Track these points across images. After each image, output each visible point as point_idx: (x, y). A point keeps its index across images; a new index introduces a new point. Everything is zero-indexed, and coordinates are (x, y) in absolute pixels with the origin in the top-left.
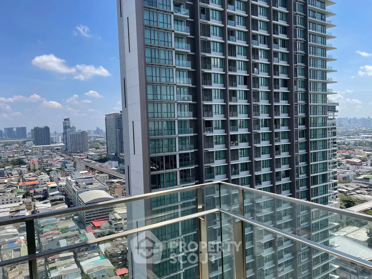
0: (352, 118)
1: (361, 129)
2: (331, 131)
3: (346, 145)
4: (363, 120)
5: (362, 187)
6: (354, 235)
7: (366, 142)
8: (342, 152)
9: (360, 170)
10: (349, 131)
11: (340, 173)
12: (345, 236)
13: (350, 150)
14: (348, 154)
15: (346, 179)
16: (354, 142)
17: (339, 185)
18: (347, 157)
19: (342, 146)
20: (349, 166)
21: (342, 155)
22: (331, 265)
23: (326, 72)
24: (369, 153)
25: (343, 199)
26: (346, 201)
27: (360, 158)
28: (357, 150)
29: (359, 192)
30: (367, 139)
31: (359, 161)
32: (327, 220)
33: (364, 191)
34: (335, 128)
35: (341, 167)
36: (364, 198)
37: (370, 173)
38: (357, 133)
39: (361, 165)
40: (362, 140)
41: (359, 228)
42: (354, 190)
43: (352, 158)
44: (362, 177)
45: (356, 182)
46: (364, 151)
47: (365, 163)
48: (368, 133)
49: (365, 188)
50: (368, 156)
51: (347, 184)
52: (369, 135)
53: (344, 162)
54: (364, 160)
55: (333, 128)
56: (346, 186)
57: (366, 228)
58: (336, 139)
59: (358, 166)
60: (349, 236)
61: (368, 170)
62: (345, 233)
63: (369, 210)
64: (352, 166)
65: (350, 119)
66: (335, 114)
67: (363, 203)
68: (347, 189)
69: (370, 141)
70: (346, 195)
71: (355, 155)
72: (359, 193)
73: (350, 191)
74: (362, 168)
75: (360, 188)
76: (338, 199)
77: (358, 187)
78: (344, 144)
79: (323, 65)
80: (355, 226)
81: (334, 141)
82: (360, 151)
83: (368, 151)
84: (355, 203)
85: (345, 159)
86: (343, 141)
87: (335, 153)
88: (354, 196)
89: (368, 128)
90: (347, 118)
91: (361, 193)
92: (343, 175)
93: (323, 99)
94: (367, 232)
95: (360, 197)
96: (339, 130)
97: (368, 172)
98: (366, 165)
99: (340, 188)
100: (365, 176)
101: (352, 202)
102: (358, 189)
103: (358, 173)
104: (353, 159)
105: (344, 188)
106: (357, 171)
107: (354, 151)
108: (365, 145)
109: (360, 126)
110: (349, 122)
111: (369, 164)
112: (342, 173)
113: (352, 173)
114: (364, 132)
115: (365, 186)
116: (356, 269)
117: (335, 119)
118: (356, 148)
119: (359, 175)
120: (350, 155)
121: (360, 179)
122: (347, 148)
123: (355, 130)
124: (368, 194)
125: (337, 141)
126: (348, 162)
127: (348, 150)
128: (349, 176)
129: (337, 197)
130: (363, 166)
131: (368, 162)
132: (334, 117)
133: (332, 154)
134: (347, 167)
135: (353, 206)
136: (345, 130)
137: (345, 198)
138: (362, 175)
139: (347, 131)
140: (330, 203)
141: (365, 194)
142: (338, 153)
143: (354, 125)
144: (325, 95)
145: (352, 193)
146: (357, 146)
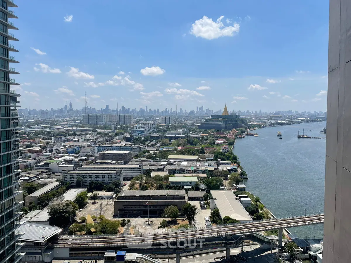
0: (32, 109)
1: (40, 119)
2: (13, 122)
3: (28, 135)
4: (42, 112)
5: (42, 172)
6: (37, 218)
7: (45, 132)
8: (24, 142)
9: (40, 157)
10: (30, 122)
11: (22, 162)
12: (29, 222)
13: (31, 139)
14: (29, 144)
15: (27, 168)
16: (34, 132)
17: (21, 174)
18: (28, 146)
19: (23, 136)
20: (30, 154)
21: (24, 145)
22: (18, 255)
23: (8, 62)
24: (48, 141)
25: (25, 187)
26: (28, 188)
27: (40, 146)
28: (37, 140)
29: (40, 177)
30: (45, 129)
31: (39, 149)
32: (12, 212)
33: (44, 175)
34: (17, 119)
35: (22, 156)
36: (45, 182)
37: (49, 159)
38: (37, 124)
39: (42, 152)
40: (41, 130)
41: (41, 210)
42: (36, 176)
43: (33, 146)
44: (43, 163)
45: (37, 169)
46: (43, 139)
47: (44, 150)
48: (46, 124)
49: (45, 172)
50: (47, 143)
51: (29, 172)
52: (47, 125)
53: (26, 151)
54: (43, 148)
55: (15, 118)
56: (28, 174)
57: (48, 209)
58: (18, 129)
59: (38, 154)
60: (32, 220)
61: (48, 156)
62: (29, 219)
63: (50, 191)
64: (33, 154)
65: (29, 110)
66: (17, 104)
67: (44, 186)
68: (29, 177)
69: (48, 131)
70: (28, 182)
71: (36, 143)
72: (40, 179)
73: (32, 178)
74: (42, 155)
75: (41, 174)
76: (21, 187)
77: (39, 172)
78: (25, 134)
79: (5, 54)
80: (38, 209)
81: (16, 132)
82: (40, 139)
83: (47, 139)
84: (37, 188)
85: (26, 148)
86: (24, 131)
87: (17, 143)
88: (36, 182)
89: (47, 119)
90: (27, 109)
91: (42, 178)
92: (25, 163)
93: (6, 89)
94: (48, 212)
95: (41, 181)
96: (20, 121)
97: (48, 158)
98: (45, 152)
99: (22, 176)
100: (45, 162)
101: (33, 188)
102: (39, 175)
103: (39, 160)
104: (34, 148)
105: (26, 176)
106: (38, 158)
107: (35, 140)
108: (44, 134)
109: (39, 117)
110: (29, 113)
111: (48, 151)
112: (24, 162)
113: (34, 161)
114: (43, 123)
115: (46, 171)
116: (40, 249)
117: (17, 109)
118: (36, 137)
119: (39, 162)
120: (31, 144)
121: (41, 165)
122: (28, 137)
123: (35, 121)
124: (48, 178)
125: (19, 132)
126: (29, 151)
127: (29, 139)
128: (30, 164)
129: (19, 186)
130: (43, 153)
131: (47, 149)
132: (15, 107)
133: (14, 145)
134: (28, 156)
135: (35, 191)
136: (26, 121)
137: (28, 185)
138: (42, 161)
139: (28, 122)
140: (15, 193)
141: (45, 178)
142: (20, 143)
143: (34, 116)
144: (8, 85)
145: (34, 179)
146: (37, 135)
